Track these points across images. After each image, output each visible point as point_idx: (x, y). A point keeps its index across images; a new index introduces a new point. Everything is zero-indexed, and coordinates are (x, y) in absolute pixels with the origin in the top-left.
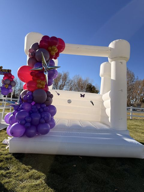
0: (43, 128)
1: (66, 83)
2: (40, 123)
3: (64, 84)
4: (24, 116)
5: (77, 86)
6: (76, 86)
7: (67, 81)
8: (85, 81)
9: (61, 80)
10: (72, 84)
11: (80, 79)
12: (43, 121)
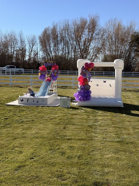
0: (88, 98)
1: (94, 35)
2: (87, 96)
3: (92, 37)
4: (82, 94)
5: (114, 39)
6: (112, 39)
7: (96, 32)
8: (128, 28)
9: (86, 31)
10: (104, 37)
11: (119, 25)
12: (88, 96)
